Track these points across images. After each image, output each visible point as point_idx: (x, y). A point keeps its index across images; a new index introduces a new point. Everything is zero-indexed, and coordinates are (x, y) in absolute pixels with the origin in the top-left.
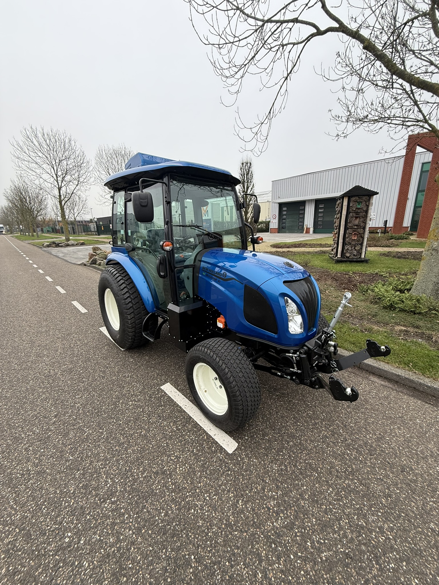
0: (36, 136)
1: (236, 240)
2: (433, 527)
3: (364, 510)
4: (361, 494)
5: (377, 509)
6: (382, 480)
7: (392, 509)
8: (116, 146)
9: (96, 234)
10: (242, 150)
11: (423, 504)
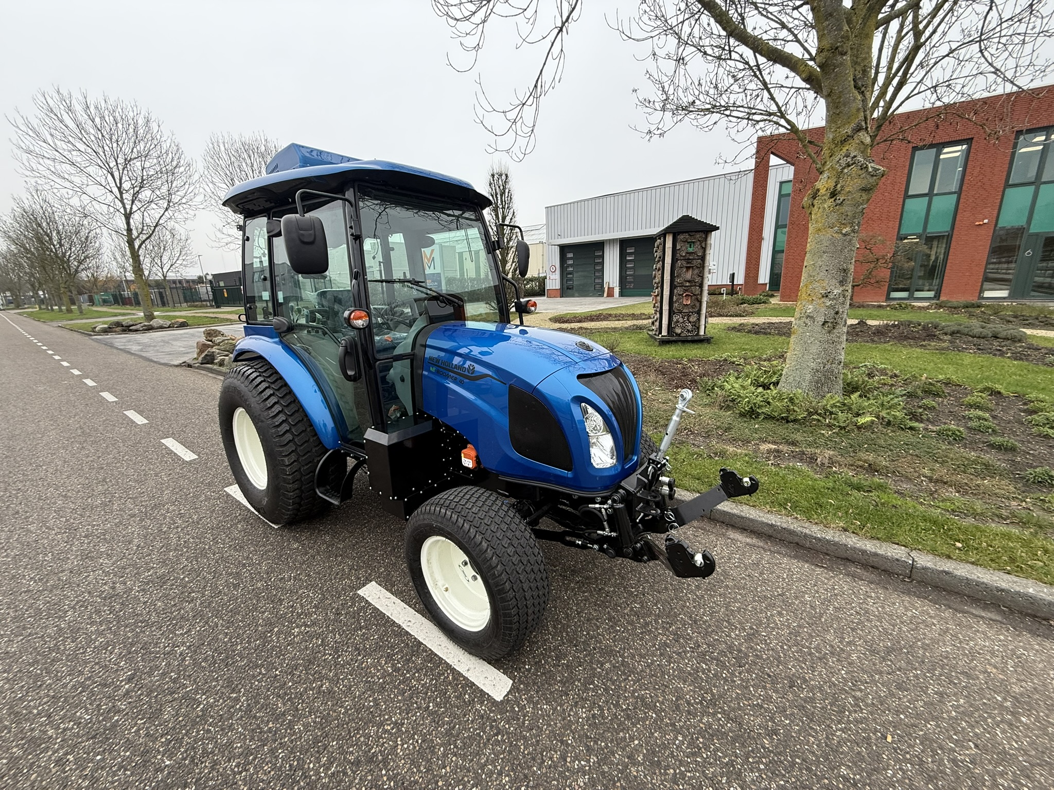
0: (70, 109)
1: (488, 311)
2: (845, 773)
3: (737, 764)
4: (731, 737)
5: (757, 759)
6: (762, 707)
7: (780, 754)
8: (248, 137)
9: (212, 306)
10: (491, 150)
11: (827, 737)
